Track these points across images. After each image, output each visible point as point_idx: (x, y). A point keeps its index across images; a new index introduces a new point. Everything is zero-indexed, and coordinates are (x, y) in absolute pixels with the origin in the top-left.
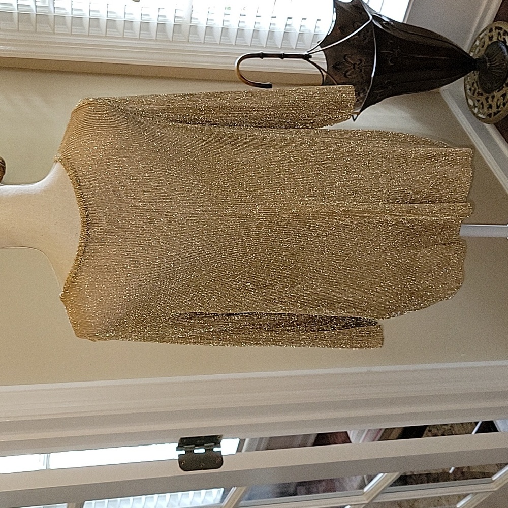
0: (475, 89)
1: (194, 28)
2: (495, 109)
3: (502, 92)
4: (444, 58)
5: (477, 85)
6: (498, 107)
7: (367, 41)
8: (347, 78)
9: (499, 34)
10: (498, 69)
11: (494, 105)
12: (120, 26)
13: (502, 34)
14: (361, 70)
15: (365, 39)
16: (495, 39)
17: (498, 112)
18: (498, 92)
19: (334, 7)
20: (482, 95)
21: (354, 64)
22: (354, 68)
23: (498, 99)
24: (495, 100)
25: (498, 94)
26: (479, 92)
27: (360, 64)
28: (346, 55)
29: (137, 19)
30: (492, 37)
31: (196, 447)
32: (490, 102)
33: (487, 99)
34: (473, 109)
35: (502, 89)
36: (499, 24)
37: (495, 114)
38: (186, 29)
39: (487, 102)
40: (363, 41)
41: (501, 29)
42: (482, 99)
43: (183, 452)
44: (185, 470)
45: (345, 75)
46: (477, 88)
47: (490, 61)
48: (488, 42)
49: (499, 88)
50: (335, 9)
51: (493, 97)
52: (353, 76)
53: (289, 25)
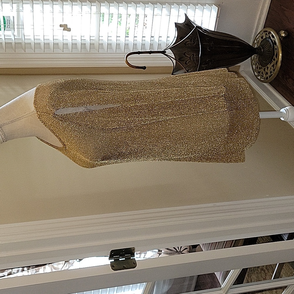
0: (258, 66)
1: (101, 45)
2: (269, 74)
3: (272, 64)
4: (238, 47)
5: (258, 64)
6: (271, 73)
7: (195, 44)
8: (187, 64)
9: (266, 34)
10: (268, 52)
11: (269, 72)
12: (61, 46)
13: (268, 34)
14: (194, 60)
15: (195, 43)
16: (264, 38)
17: (272, 75)
18: (270, 64)
19: (176, 27)
20: (261, 68)
21: (190, 57)
22: (190, 59)
23: (271, 68)
24: (269, 69)
25: (270, 66)
26: (260, 67)
27: (193, 56)
28: (185, 53)
29: (70, 41)
30: (263, 36)
31: (120, 257)
32: (266, 71)
33: (264, 70)
34: (258, 77)
35: (272, 63)
36: (266, 29)
37: (270, 76)
38: (96, 45)
39: (265, 71)
40: (194, 44)
41: (267, 31)
42: (262, 70)
43: (113, 260)
44: (115, 270)
45: (186, 63)
46: (258, 65)
47: (263, 48)
48: (261, 40)
49: (270, 62)
50: (176, 28)
51: (268, 68)
52: (190, 63)
53: (152, 40)
